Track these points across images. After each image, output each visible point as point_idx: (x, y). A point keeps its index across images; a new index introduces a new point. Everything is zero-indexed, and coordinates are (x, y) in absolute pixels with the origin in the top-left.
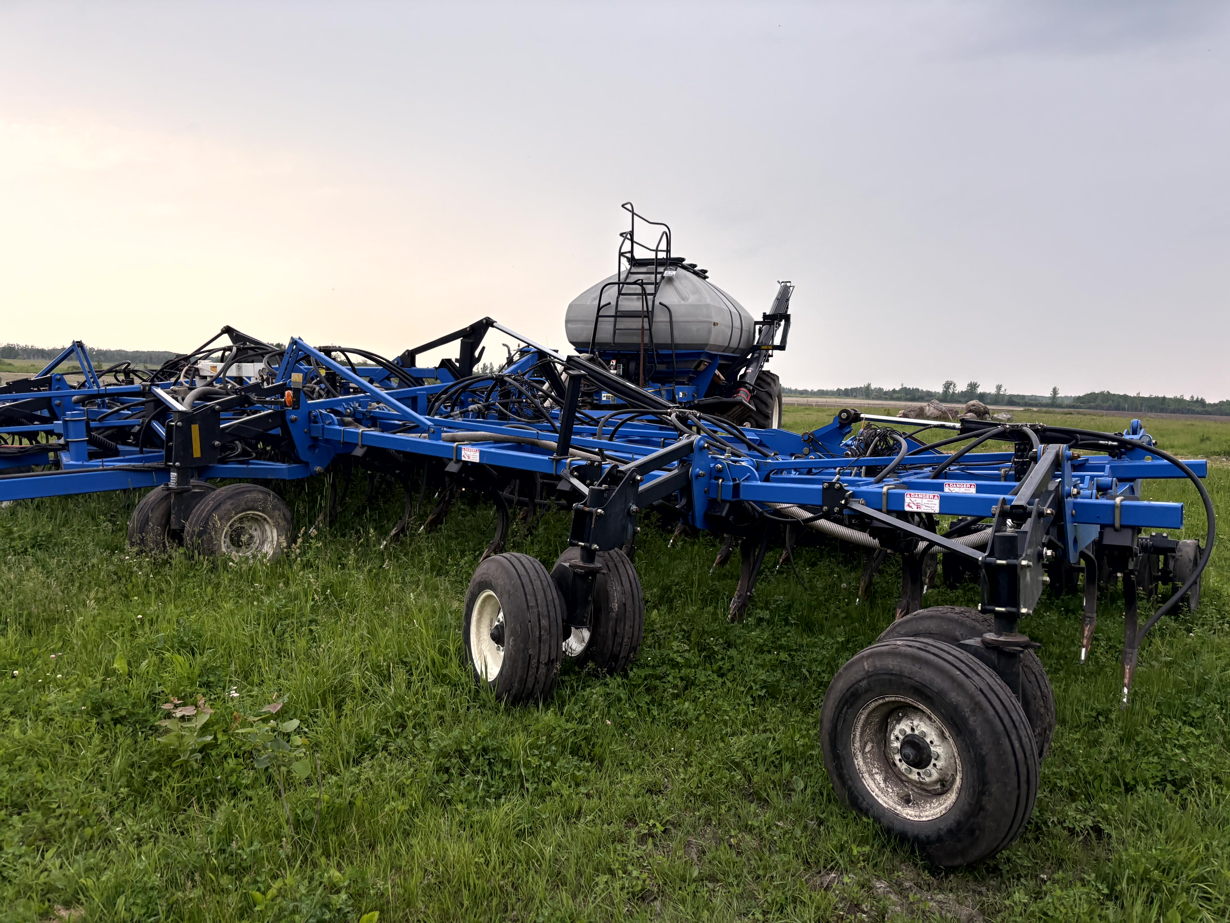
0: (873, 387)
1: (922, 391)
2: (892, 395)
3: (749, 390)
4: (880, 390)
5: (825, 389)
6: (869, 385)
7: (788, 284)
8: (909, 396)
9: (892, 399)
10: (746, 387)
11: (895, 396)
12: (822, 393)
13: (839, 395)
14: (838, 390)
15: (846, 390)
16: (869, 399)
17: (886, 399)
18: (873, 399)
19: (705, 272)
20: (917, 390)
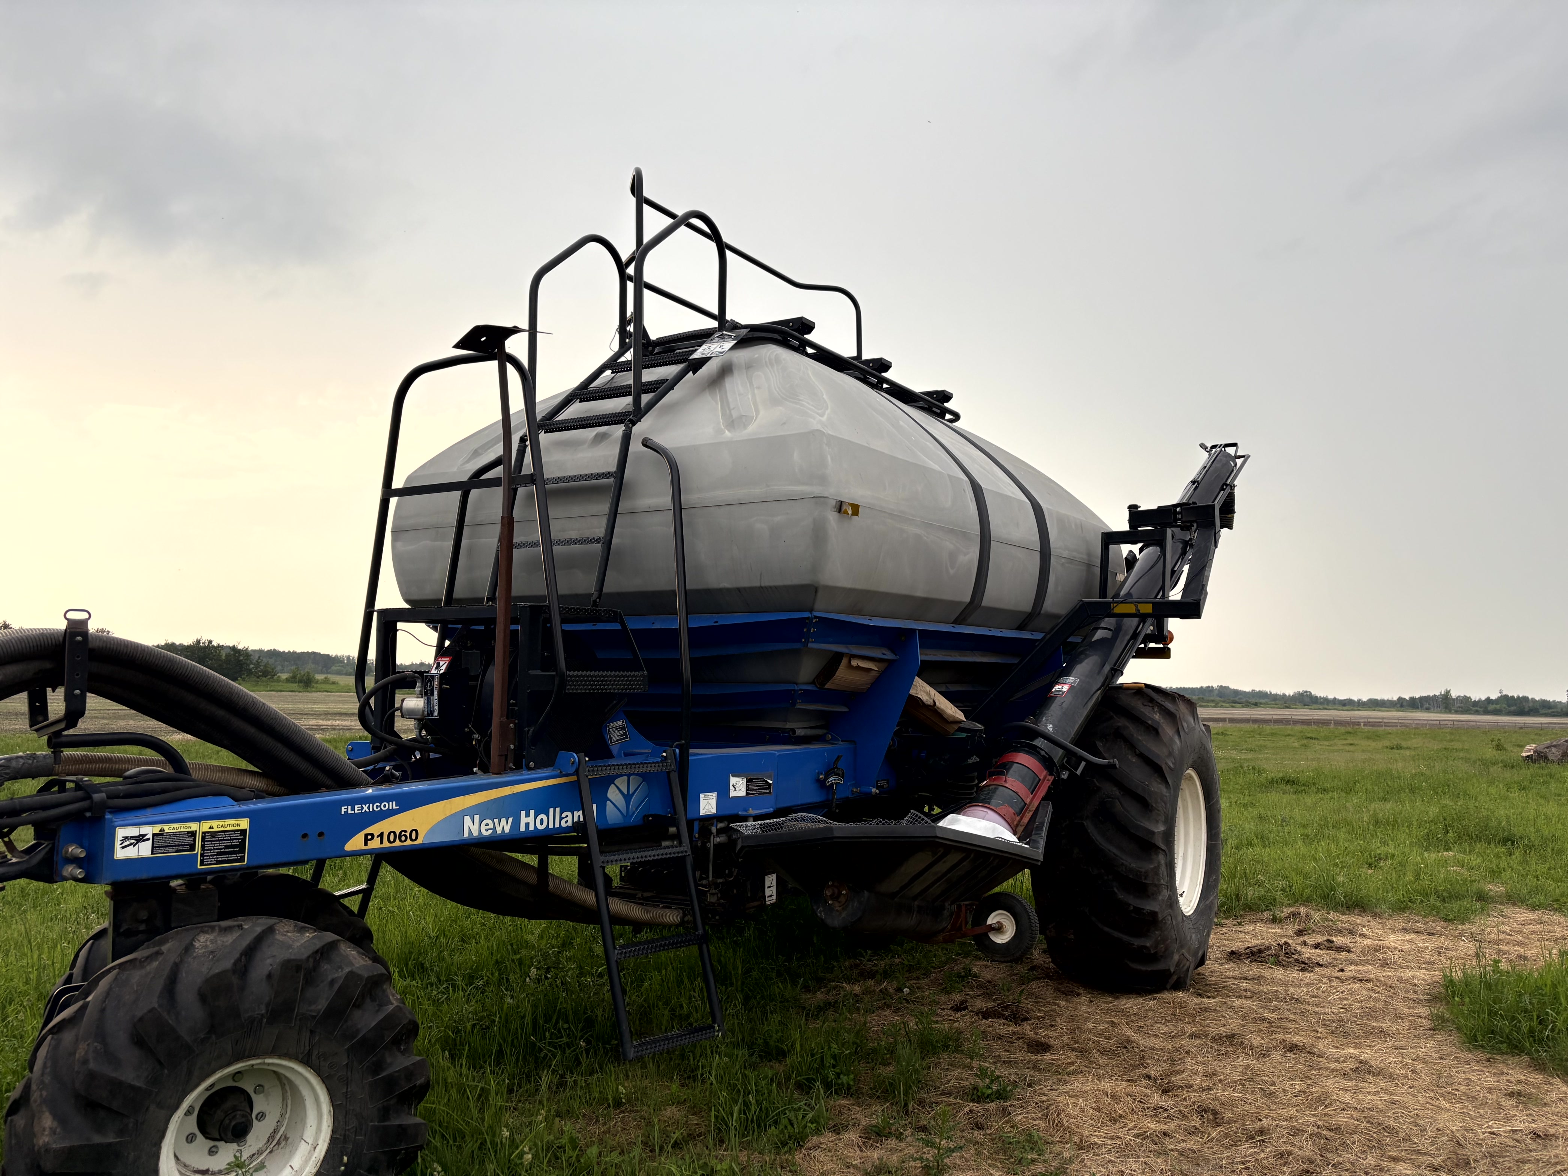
0: (1454, 694)
1: (1533, 700)
2: (1486, 707)
3: (1047, 762)
4: (1466, 699)
5: (1379, 697)
6: (1448, 692)
7: (1231, 451)
8: (1513, 708)
9: (1486, 712)
10: (1033, 751)
11: (1491, 707)
12: (1374, 704)
13: (1402, 706)
14: (1400, 699)
15: (1412, 699)
16: (1450, 712)
17: (1477, 713)
18: (1457, 712)
19: (946, 396)
20: (1525, 699)
